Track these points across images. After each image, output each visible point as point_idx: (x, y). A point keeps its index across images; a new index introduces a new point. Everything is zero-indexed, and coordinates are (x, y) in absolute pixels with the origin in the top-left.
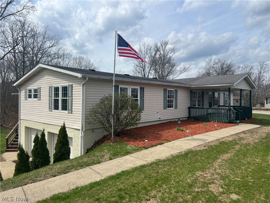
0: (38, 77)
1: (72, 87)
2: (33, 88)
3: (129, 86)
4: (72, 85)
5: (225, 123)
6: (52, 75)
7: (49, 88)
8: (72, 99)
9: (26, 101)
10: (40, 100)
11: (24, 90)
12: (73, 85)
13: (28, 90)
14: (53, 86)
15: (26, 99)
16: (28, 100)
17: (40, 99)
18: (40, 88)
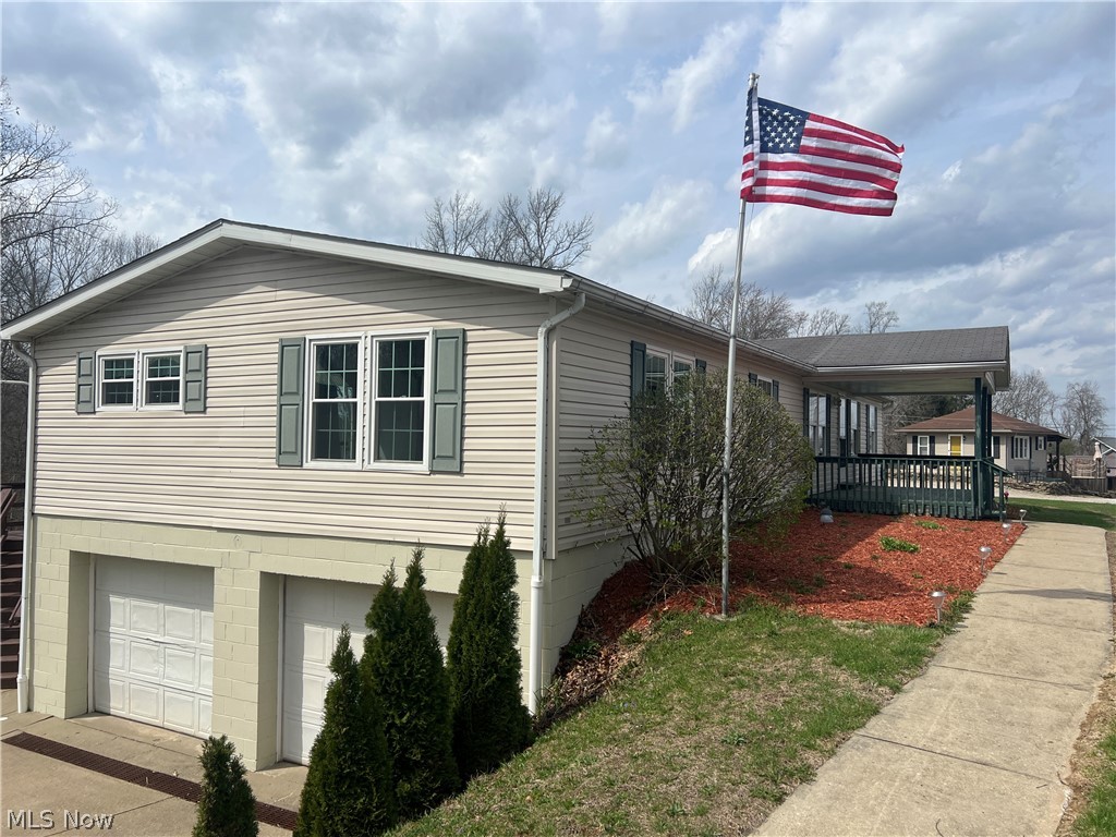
0: (189, 295)
1: (465, 343)
2: (142, 351)
3: (670, 352)
4: (464, 331)
5: (965, 518)
6: (303, 282)
7: (283, 347)
8: (464, 403)
9: (88, 420)
10: (204, 412)
11: (75, 362)
12: (468, 333)
13: (102, 364)
14: (308, 337)
15: (87, 407)
16: (97, 415)
17: (205, 408)
18: (207, 348)
